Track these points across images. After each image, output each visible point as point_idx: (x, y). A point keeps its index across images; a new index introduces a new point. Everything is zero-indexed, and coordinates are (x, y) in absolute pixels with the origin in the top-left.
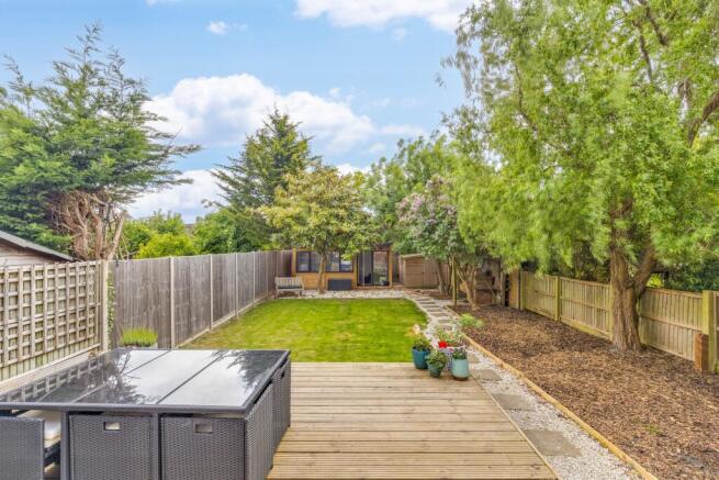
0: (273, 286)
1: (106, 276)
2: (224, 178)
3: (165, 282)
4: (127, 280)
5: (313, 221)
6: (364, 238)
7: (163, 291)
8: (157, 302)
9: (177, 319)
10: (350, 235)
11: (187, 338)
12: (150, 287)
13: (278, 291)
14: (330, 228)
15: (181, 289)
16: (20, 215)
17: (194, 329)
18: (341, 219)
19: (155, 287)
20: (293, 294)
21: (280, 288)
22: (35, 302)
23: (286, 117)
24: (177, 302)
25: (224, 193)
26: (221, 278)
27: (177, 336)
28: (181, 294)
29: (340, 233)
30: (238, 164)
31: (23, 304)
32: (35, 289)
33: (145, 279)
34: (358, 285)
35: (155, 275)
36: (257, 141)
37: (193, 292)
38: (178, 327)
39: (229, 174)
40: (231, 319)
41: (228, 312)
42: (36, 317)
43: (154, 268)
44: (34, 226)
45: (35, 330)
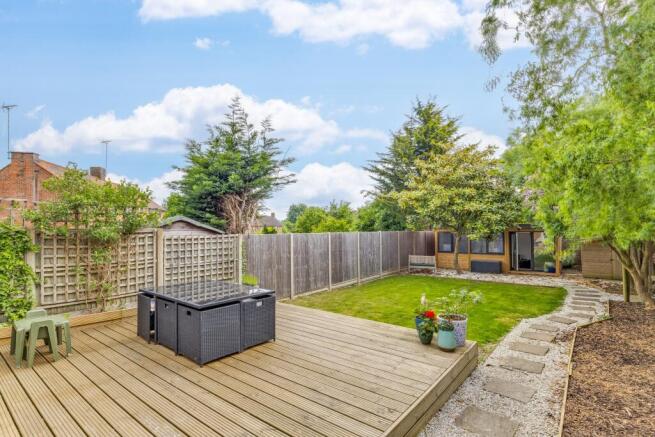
0: (405, 263)
1: (241, 243)
2: (377, 171)
3: (286, 249)
4: (256, 247)
5: (435, 203)
6: (494, 217)
7: (285, 256)
8: (279, 263)
9: (297, 276)
10: (477, 215)
11: (306, 291)
12: (274, 253)
13: (410, 267)
14: (454, 208)
15: (300, 256)
16: (203, 209)
17: (312, 286)
18: (470, 198)
19: (278, 253)
20: (429, 272)
21: (412, 264)
22: (200, 255)
23: (431, 106)
24: (296, 264)
25: (377, 183)
26: (340, 251)
27: (297, 288)
28: (300, 260)
29: (469, 213)
30: (386, 157)
31: (194, 255)
32: (200, 247)
33: (270, 247)
34: (512, 269)
35: (278, 245)
36: (404, 134)
37: (311, 259)
38: (297, 283)
39: (380, 167)
40: (353, 285)
41: (348, 277)
42: (200, 262)
43: (277, 241)
44: (208, 215)
45: (200, 269)
